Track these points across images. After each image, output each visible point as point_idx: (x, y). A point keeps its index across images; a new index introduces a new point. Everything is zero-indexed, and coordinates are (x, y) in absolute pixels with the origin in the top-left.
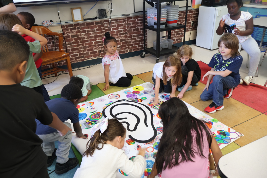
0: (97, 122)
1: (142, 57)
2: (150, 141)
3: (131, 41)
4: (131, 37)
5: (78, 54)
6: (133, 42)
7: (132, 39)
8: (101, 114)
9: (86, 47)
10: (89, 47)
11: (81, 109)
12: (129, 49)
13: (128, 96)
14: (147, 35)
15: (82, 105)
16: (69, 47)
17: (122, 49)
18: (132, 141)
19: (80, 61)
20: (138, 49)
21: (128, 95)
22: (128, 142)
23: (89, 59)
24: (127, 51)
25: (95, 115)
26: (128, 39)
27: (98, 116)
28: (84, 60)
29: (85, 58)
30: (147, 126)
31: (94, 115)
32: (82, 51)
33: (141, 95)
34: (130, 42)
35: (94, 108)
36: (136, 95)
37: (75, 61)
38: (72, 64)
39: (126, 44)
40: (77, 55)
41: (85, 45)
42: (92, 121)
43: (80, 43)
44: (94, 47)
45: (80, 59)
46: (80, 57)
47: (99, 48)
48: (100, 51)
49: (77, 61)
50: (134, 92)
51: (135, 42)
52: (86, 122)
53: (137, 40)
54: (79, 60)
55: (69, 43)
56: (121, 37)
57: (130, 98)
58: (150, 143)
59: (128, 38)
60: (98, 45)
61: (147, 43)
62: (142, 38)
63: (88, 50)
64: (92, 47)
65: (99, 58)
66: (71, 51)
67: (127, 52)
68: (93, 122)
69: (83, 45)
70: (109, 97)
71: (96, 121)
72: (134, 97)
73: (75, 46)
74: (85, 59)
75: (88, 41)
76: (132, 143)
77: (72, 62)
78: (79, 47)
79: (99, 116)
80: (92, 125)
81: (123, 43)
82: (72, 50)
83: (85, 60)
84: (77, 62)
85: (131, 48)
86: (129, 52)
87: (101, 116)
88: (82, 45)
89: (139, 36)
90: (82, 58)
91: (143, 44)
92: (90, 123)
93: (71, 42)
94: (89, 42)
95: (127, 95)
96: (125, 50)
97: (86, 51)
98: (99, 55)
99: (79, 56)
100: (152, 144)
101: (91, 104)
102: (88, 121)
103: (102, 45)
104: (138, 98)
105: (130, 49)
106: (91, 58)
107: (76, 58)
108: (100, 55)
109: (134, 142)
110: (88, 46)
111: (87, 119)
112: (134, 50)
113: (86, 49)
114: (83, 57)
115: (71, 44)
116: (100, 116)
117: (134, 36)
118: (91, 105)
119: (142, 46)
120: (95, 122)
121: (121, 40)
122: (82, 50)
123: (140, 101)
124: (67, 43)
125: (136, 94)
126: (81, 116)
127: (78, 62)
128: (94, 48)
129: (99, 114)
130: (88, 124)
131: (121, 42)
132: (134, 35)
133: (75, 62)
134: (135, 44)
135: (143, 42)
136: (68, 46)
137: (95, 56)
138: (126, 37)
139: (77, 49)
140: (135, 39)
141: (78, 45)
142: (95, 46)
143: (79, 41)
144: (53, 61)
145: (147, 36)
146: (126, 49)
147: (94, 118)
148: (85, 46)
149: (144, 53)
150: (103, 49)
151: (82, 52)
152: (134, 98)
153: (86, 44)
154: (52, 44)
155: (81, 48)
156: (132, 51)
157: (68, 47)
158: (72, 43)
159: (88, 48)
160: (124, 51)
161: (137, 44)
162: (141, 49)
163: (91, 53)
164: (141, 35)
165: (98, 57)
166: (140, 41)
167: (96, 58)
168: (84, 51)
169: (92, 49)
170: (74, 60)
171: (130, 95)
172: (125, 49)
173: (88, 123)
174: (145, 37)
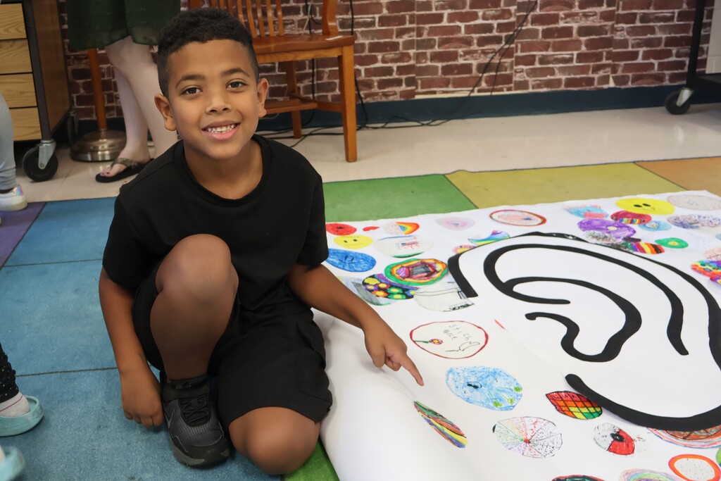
0: (412, 292)
1: (676, 110)
2: (699, 429)
3: (631, 39)
4: (630, 19)
5: (394, 66)
6: (639, 45)
7: (633, 31)
8: (439, 267)
9: (429, 44)
10: (442, 43)
11: (355, 240)
12: (614, 71)
13: (584, 226)
14: (710, 16)
15: (366, 229)
16: (365, 34)
17: (583, 70)
18: (580, 404)
19: (397, 98)
20: (660, 78)
21: (589, 223)
22: (561, 403)
23: (434, 93)
24: (605, 79)
25: (413, 267)
26: (614, 30)
27: (423, 272)
28: (413, 93)
29: (417, 88)
30: (682, 350)
31: (408, 267)
32: (410, 58)
33: (658, 227)
34: (624, 43)
35: (415, 243)
36: (631, 226)
37: (376, 94)
38: (367, 103)
39: (604, 51)
40: (389, 71)
41: (429, 34)
42: (391, 286)
43: (408, 25)
44: (460, 47)
45: (398, 89)
46: (398, 82)
47: (484, 53)
48: (484, 68)
49: (385, 95)
50: (618, 216)
51: (648, 43)
52: (365, 284)
53: (659, 35)
54: (395, 93)
55: (367, 18)
56: (586, 16)
57: (597, 233)
58: (698, 438)
59: (617, 23)
60: (482, 42)
61: (704, 56)
62: (683, 29)
63: (436, 57)
64: (455, 44)
65: (476, 94)
66: (370, 51)
67: (605, 86)
68: (393, 290)
69: (420, 34)
70: (494, 216)
71: (407, 290)
72: (618, 234)
73: (388, 34)
74: (419, 90)
75: (439, 18)
76: (585, 410)
77: (367, 96)
78: (401, 41)
79: (430, 275)
80: (387, 297)
81: (590, 44)
82: (374, 47)
83: (417, 97)
84: (384, 99)
85: (627, 68)
86: (612, 84)
87: (436, 275)
88: (414, 34)
89: (671, 18)
90: (408, 85)
91: (687, 60)
92: (380, 289)
93: (374, 18)
94: (445, 23)
95: (581, 219)
96: (596, 76)
97: (426, 58)
98: (478, 83)
99: (395, 76)
100: (712, 446)
101: (403, 228)
102: (374, 282)
103: (497, 40)
104: (639, 240)
105: (619, 73)
106: (444, 92)
107: (382, 84)
108: (484, 85)
109: (592, 410)
110: (436, 38)
111: (373, 277)
112: (635, 79)
113: (429, 52)
114: (410, 82)
115: (372, 24)
116: (435, 271)
117: (644, 18)
118: (402, 233)
119: (680, 65)
120: (406, 293)
121: (583, 31)
122: (412, 55)
123: (647, 249)
124: (360, 18)
125: (632, 222)
126: (348, 259)
127: (391, 98)
128: (460, 51)
129: (430, 265)
130: (371, 291)
131: (583, 39)
132: (646, 11)
133: (378, 99)
134: (646, 55)
135: (686, 49)
136: (362, 32)
137: (459, 84)
138: (607, 16)
139: (394, 46)
140: (652, 30)
141: (401, 33)
142: (468, 42)
143: (404, 17)
144: (288, 55)
145: (709, 25)
146: (601, 73)
147: (404, 278)
148: (425, 36)
149: (686, 94)
150: (496, 61)
151: (412, 62)
152: (619, 237)
153: (433, 31)
154: (301, 16)
155: (409, 45)
156: (630, 85)
157: (359, 35)
158: (377, 20)
159: (436, 49)
160: (590, 81)
161: (657, 55)
162: (673, 78)
163: (447, 70)
164: (682, 16)
165: (472, 91)
166: (670, 42)
167: (463, 93)
168: (419, 57)
169: (454, 56)
170: (375, 90)
171: (596, 223)
172: (596, 69)
173: (372, 288)
174: (699, 26)
